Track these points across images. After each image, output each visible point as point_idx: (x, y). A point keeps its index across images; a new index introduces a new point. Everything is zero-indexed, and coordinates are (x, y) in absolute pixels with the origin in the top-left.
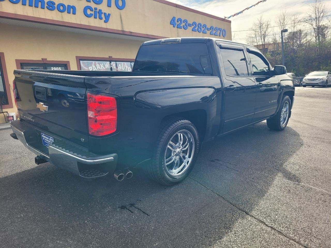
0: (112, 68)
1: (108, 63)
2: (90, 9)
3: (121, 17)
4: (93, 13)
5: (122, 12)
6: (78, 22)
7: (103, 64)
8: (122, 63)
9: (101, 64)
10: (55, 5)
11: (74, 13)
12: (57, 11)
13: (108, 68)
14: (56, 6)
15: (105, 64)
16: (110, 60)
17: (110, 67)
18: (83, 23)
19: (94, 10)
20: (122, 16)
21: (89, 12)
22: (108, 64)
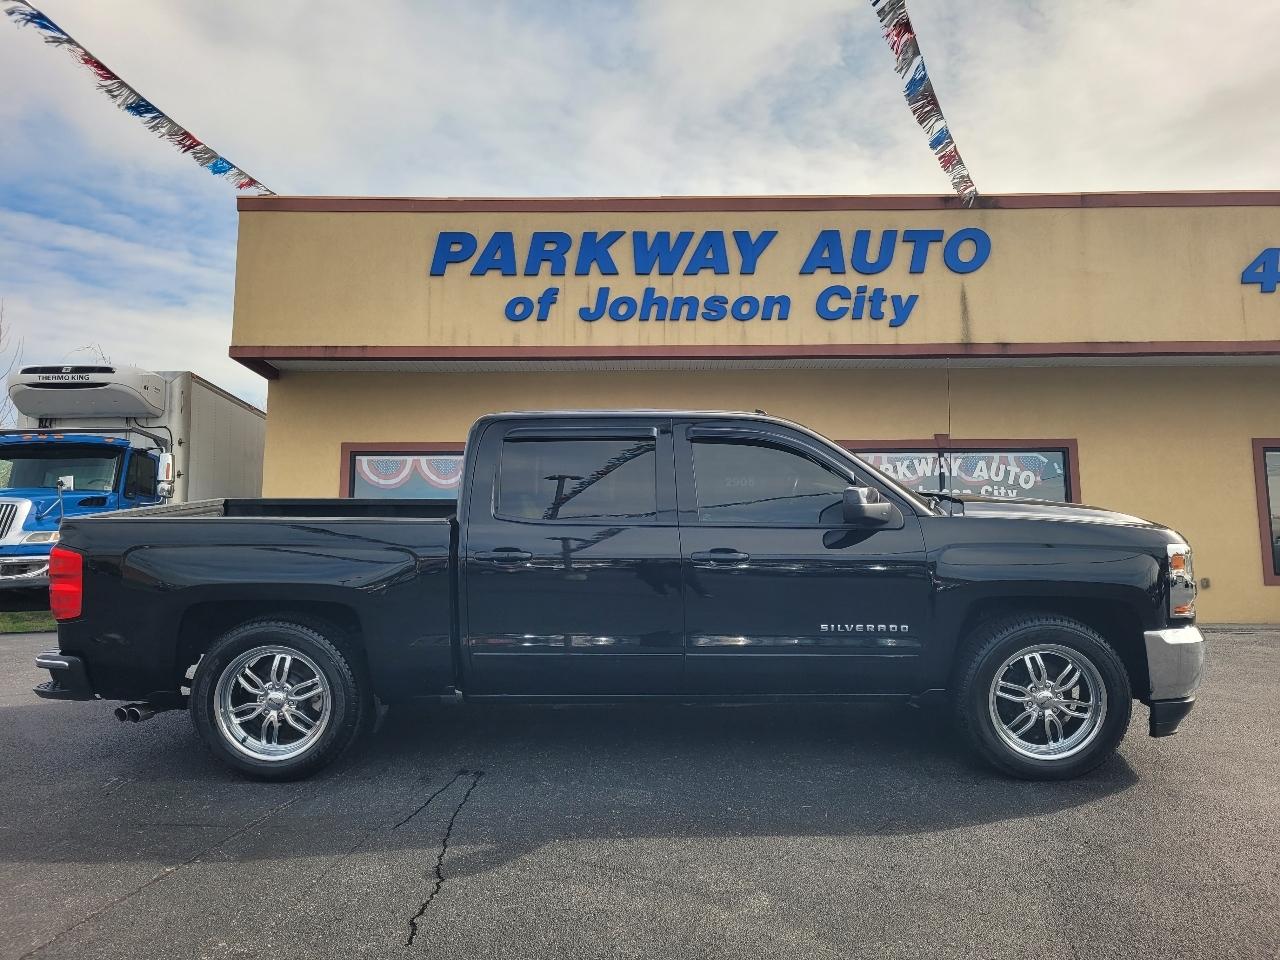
0: (947, 474)
1: (931, 456)
2: (843, 293)
3: (964, 298)
4: (849, 304)
5: (971, 279)
6: (794, 341)
7: (906, 463)
8: (996, 456)
9: (898, 464)
10: (726, 306)
11: (783, 317)
12: (733, 320)
13: (929, 474)
14: (729, 307)
15: (916, 462)
16: (941, 447)
17: (937, 473)
18: (808, 341)
19: (854, 295)
20: (968, 296)
21: (835, 303)
22: (930, 461)
